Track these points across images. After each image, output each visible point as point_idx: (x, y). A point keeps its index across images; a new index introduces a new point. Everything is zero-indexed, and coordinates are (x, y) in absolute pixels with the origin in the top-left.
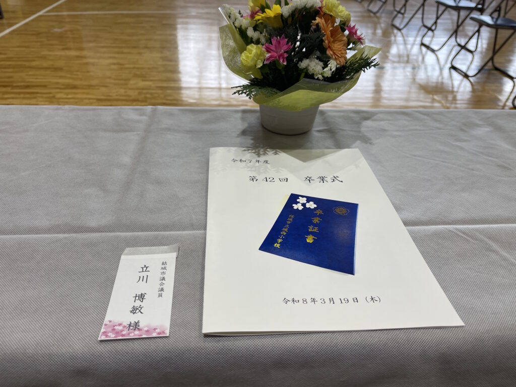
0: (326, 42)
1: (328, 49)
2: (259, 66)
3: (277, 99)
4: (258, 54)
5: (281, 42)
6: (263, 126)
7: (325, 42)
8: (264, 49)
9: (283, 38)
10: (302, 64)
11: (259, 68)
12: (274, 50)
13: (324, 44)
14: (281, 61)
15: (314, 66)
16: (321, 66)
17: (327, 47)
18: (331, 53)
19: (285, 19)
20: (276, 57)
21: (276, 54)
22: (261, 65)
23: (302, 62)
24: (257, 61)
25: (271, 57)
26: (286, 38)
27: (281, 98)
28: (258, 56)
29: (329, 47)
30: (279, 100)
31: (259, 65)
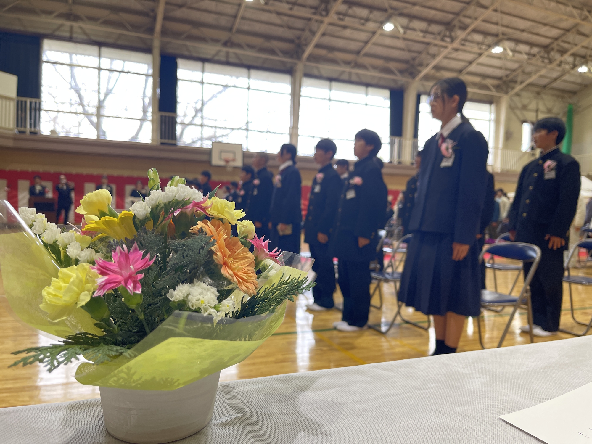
0: (219, 253)
1: (224, 266)
2: (83, 303)
3: (124, 367)
4: (81, 281)
5: (131, 256)
6: (108, 434)
7: (216, 255)
8: (96, 271)
9: (136, 249)
10: (175, 293)
11: (82, 307)
12: (117, 270)
13: (214, 257)
14: (130, 287)
15: (200, 294)
16: (213, 293)
17: (222, 263)
18: (230, 272)
19: (140, 221)
20: (119, 283)
21: (119, 278)
22: (88, 299)
23: (174, 289)
24: (79, 294)
25: (107, 283)
26: (141, 249)
27: (132, 362)
28: (81, 285)
29: (225, 264)
30: (129, 369)
31: (83, 300)
